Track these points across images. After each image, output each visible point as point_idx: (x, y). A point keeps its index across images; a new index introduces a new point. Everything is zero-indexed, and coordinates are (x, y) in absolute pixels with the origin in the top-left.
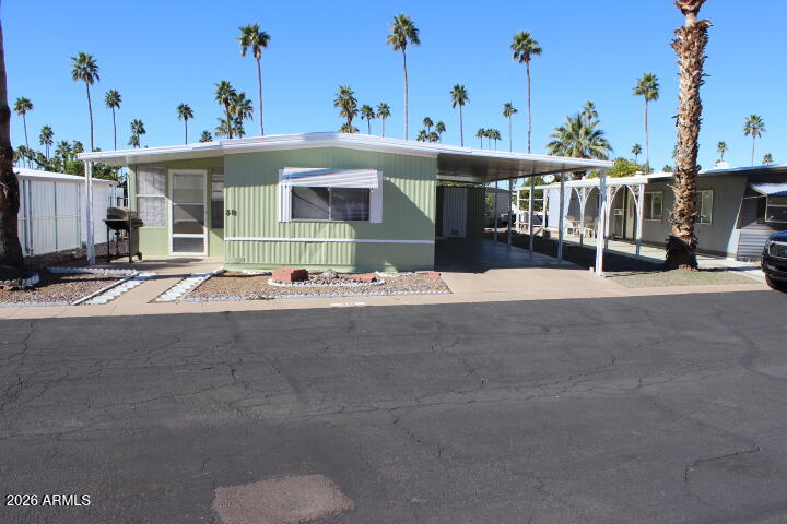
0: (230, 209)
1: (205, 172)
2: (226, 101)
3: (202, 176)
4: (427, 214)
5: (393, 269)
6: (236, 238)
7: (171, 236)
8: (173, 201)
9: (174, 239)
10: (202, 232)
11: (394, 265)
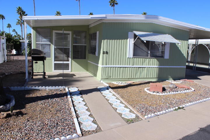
0: (105, 51)
1: (70, 32)
2: (20, 13)
3: (69, 34)
4: (184, 55)
5: (171, 79)
6: (107, 66)
7: (53, 62)
8: (55, 46)
9: (55, 64)
10: (69, 61)
11: (172, 77)
